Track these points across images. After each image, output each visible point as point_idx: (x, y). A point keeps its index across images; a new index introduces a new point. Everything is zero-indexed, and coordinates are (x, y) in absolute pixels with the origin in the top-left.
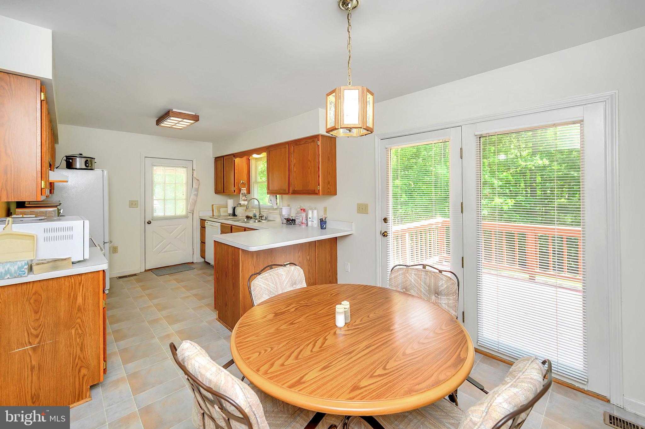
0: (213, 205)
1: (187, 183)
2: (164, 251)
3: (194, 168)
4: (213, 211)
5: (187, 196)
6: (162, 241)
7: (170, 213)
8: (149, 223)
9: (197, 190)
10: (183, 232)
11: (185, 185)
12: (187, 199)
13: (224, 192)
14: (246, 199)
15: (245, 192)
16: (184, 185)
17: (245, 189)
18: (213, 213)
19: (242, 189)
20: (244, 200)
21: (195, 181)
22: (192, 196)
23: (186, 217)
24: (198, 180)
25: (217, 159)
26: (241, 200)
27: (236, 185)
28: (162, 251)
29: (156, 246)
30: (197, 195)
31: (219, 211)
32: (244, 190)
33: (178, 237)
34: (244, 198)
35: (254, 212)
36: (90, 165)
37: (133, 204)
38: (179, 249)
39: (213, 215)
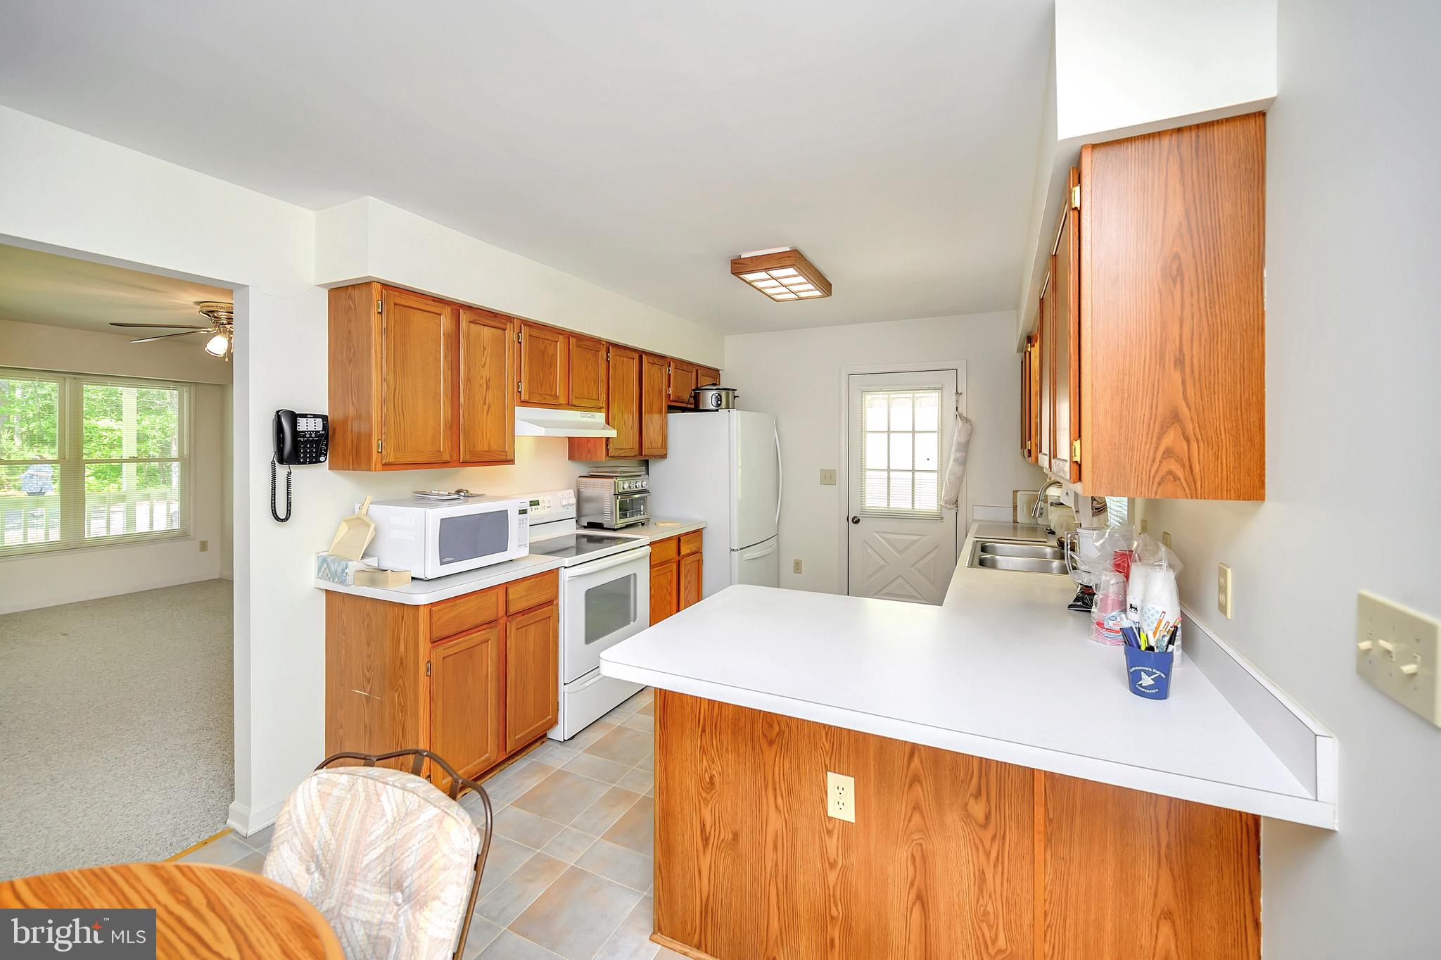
0: (1015, 492)
1: (941, 430)
2: (886, 590)
3: (962, 389)
4: (1015, 508)
5: (941, 462)
8: (856, 521)
9: (965, 447)
10: (931, 555)
12: (941, 472)
18: (1015, 515)
21: (958, 424)
22: (951, 464)
23: (937, 518)
24: (966, 421)
29: (869, 577)
30: (963, 462)
31: (1031, 511)
36: (719, 402)
37: (828, 477)
38: (921, 596)
39: (1015, 521)
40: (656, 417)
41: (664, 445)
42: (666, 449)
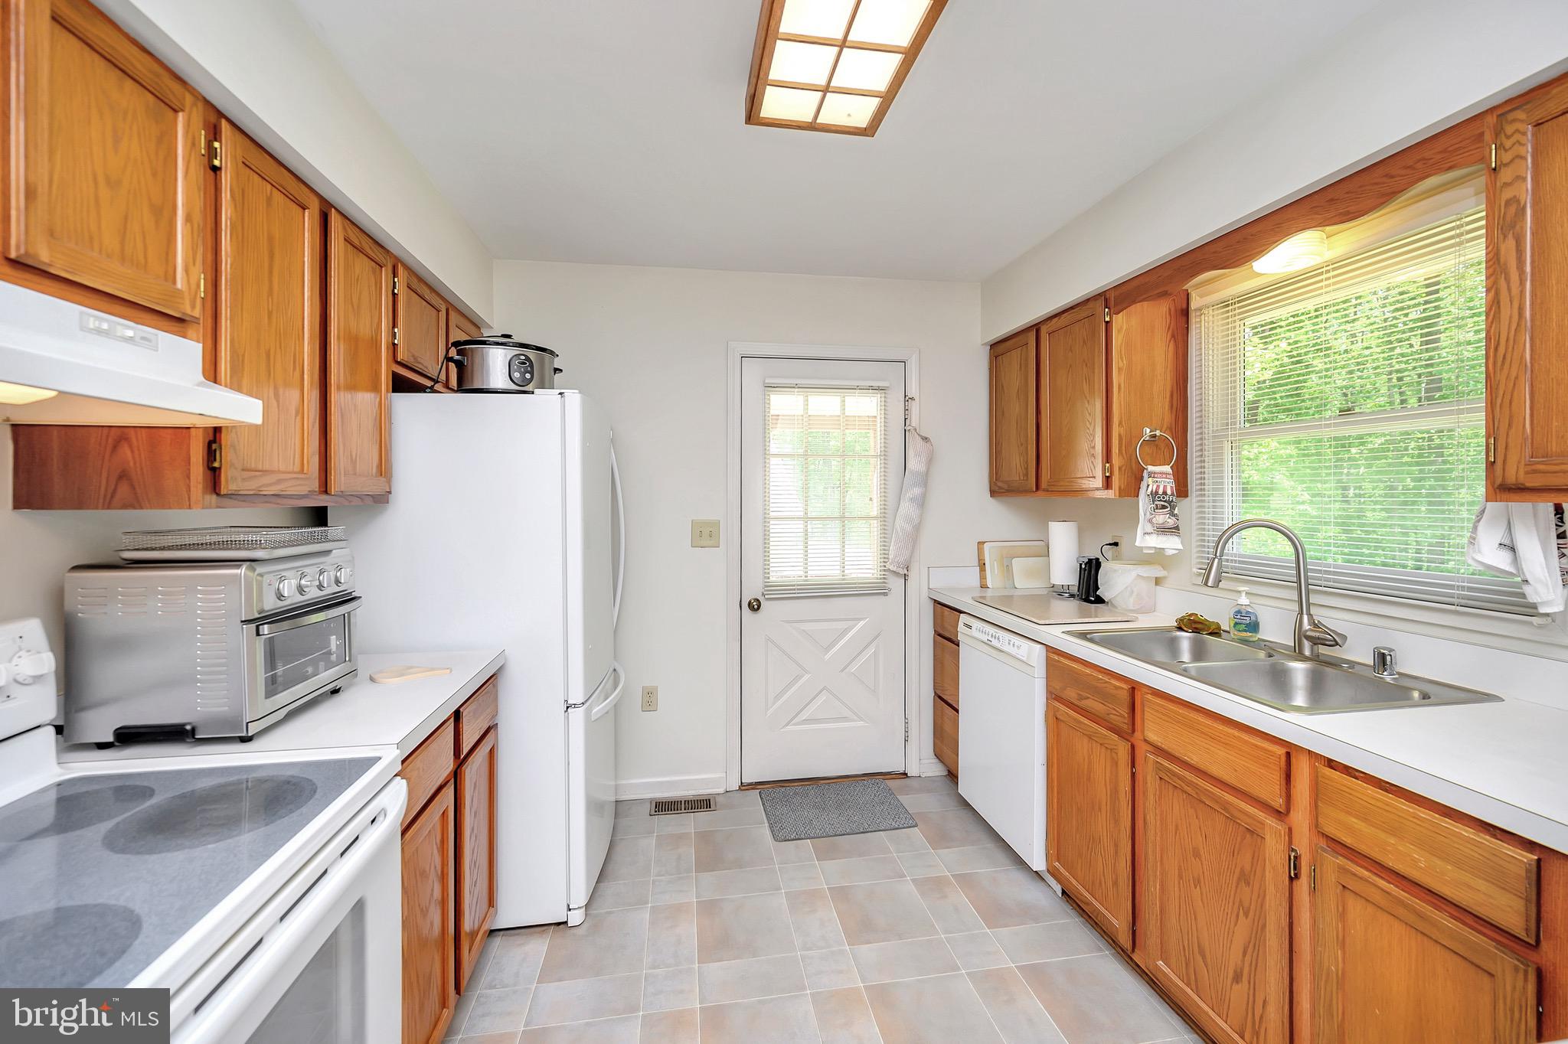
0: (981, 544)
1: (885, 455)
2: (804, 716)
3: (912, 391)
4: (982, 566)
5: (884, 508)
6: (798, 678)
7: (824, 569)
8: (755, 606)
9: (925, 480)
10: (871, 650)
11: (876, 463)
12: (886, 518)
13: (1037, 488)
14: (1171, 522)
15: (1168, 485)
16: (873, 461)
17: (1167, 469)
18: (983, 577)
19: (1151, 468)
20: (1163, 530)
21: (915, 444)
22: (907, 508)
23: (878, 590)
24: (925, 439)
25: (999, 349)
26: (1143, 526)
27: (1115, 449)
28: (796, 720)
29: (777, 697)
30: (922, 502)
31: (1008, 570)
32: (1159, 477)
33: (853, 668)
34: (1162, 518)
35: (1244, 600)
36: (528, 376)
37: (705, 535)
38: (855, 713)
39: (984, 586)
40: (365, 399)
41: (384, 469)
42: (389, 481)
